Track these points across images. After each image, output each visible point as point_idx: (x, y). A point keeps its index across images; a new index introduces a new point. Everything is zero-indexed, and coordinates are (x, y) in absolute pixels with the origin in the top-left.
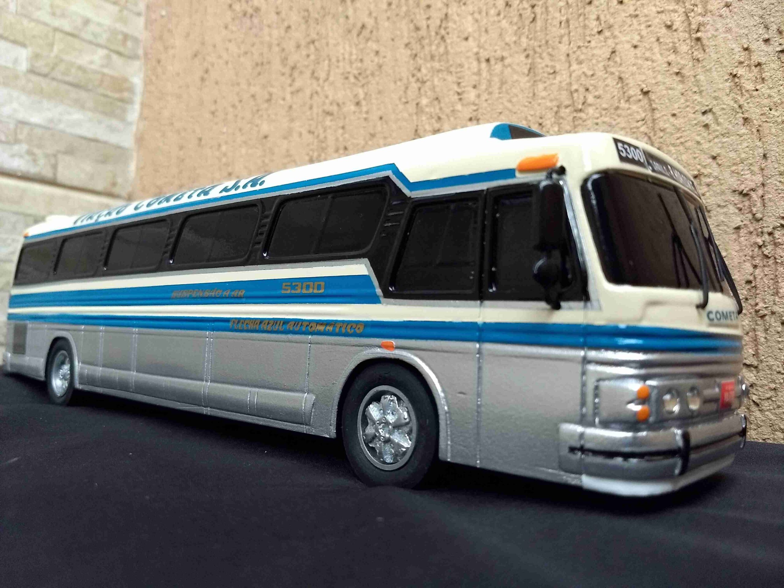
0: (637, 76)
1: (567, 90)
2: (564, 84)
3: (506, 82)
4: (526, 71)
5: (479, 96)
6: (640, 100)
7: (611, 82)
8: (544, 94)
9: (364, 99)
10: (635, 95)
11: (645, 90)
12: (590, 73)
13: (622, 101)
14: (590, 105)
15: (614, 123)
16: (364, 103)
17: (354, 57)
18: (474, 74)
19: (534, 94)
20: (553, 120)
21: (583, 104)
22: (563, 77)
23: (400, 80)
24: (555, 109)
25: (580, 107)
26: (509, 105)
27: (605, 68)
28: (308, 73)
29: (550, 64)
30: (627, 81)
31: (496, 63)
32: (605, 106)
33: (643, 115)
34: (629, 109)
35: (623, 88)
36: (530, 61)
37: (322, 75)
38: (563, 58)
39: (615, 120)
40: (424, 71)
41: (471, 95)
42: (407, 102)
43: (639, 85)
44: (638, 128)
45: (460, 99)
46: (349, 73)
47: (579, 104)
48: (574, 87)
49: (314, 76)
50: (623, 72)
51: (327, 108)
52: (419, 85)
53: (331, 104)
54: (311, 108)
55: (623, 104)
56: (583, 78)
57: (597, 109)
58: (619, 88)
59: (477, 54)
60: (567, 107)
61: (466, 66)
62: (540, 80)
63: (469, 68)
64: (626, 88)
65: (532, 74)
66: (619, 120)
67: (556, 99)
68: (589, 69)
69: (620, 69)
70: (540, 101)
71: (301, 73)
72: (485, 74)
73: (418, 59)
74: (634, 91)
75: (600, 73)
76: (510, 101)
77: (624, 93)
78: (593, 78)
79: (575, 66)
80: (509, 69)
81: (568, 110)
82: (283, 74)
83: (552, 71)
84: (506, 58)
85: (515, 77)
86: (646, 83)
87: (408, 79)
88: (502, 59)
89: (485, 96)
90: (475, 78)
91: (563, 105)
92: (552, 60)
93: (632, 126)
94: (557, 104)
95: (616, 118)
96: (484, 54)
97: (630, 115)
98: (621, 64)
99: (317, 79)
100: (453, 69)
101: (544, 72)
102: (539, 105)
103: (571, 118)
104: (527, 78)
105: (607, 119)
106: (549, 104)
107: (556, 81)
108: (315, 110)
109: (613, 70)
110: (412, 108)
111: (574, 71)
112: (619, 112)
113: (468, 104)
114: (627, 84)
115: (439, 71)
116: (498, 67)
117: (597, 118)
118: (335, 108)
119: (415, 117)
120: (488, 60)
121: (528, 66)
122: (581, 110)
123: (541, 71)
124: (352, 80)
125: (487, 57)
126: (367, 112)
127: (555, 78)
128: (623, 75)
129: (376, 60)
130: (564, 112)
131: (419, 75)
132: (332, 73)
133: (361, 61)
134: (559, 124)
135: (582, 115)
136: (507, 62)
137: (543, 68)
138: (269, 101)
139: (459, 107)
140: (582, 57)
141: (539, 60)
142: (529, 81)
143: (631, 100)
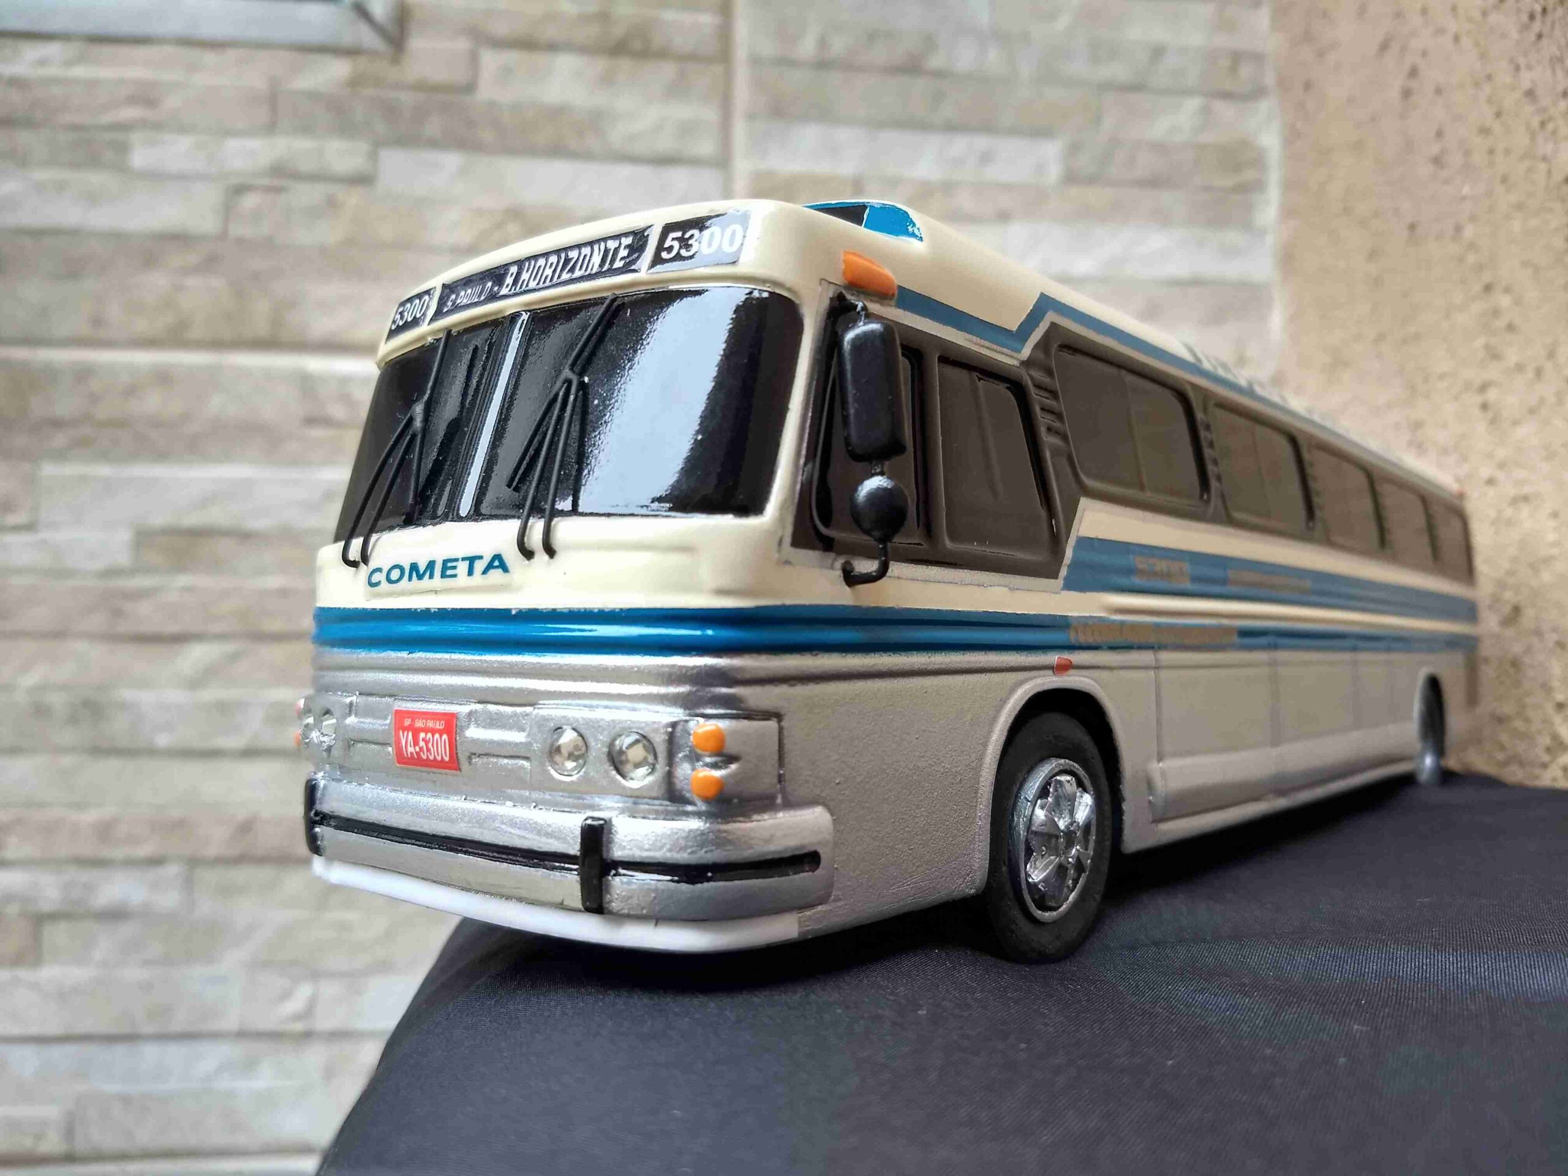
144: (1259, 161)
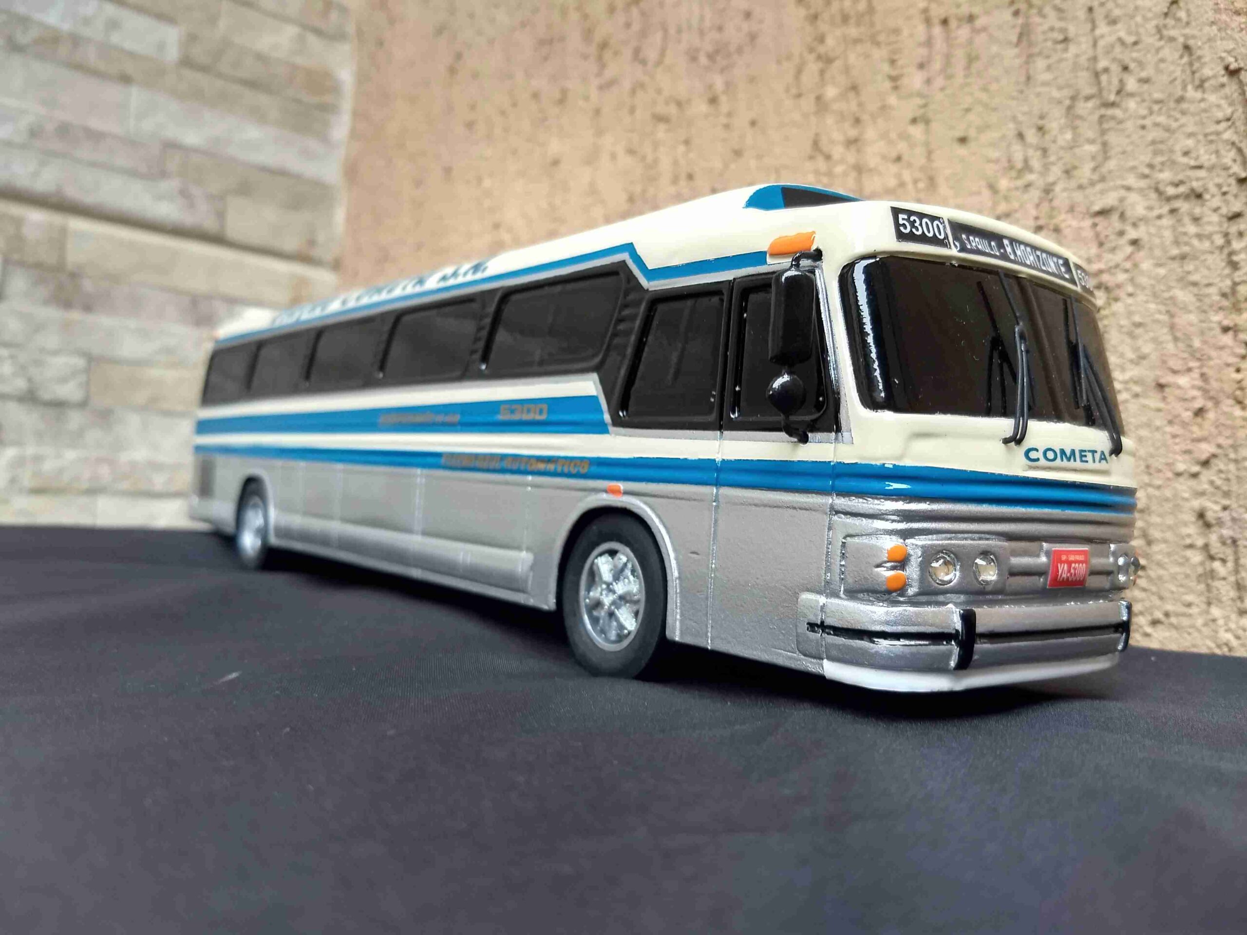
0: (1219, 42)
1: (1088, 69)
2: (1083, 60)
3: (977, 58)
4: (1014, 39)
5: (928, 81)
6: (1223, 86)
7: (1170, 53)
8: (1047, 76)
9: (724, 92)
10: (1215, 76)
11: (1233, 66)
12: (1130, 39)
13: (1190, 87)
14: (1131, 95)
15: (1174, 125)
16: (723, 99)
17: (707, 23)
18: (920, 45)
19: (1029, 78)
20: (1063, 121)
21: (1119, 92)
22: (1081, 48)
23: (789, 58)
24: (1067, 102)
25: (1112, 97)
26: (984, 97)
27: (1159, 30)
28: (628, 53)
29: (1058, 24)
30: (1199, 53)
31: (959, 27)
32: (1157, 96)
33: (1229, 111)
34: (1203, 100)
35: (1191, 64)
36: (1020, 21)
37: (652, 55)
38: (1082, 14)
39: (1176, 120)
40: (830, 41)
41: (915, 80)
42: (799, 96)
43: (1222, 59)
44: (1218, 134)
45: (896, 88)
46: (697, 50)
47: (1110, 91)
48: (1102, 64)
49: (638, 56)
50: (1194, 37)
51: (661, 109)
52: (820, 65)
53: (667, 103)
54: (632, 110)
55: (1191, 93)
56: (1118, 49)
57: (1143, 101)
58: (1185, 64)
59: (925, 11)
60: (1088, 98)
61: (906, 32)
62: (1040, 54)
63: (911, 35)
64: (1196, 65)
65: (1024, 43)
66: (1183, 120)
67: (1069, 86)
68: (1130, 33)
69: (1187, 31)
70: (1039, 89)
71: (616, 53)
72: (939, 44)
73: (819, 23)
74: (1212, 70)
75: (1151, 40)
76: (985, 89)
77: (1193, 73)
78: (1137, 47)
79: (1102, 29)
80: (983, 36)
81: (1090, 104)
82: (585, 57)
83: (1061, 37)
84: (977, 17)
85: (995, 49)
86: (1233, 54)
87: (801, 56)
88: (971, 18)
89: (939, 82)
90: (923, 51)
91: (1080, 96)
92: (1061, 19)
93: (1208, 131)
94: (1071, 94)
95: (1178, 116)
96: (937, 12)
97: (1205, 111)
98: (1188, 24)
99: (644, 62)
100: (882, 38)
101: (1046, 40)
102: (1038, 95)
103: (1095, 117)
104: (1016, 51)
105: (1162, 119)
106: (1056, 94)
107: (1069, 55)
108: (638, 113)
109: (1173, 33)
110: (808, 104)
111: (1102, 36)
112: (1184, 106)
113: (910, 96)
114: (1199, 58)
115: (857, 41)
116: (963, 33)
117: (1144, 117)
118: (673, 110)
119: (813, 119)
120: (945, 22)
121: (1018, 30)
122: (1113, 105)
123: (1041, 38)
124: (703, 60)
125: (943, 17)
126: (729, 115)
127: (1066, 50)
128: (1191, 42)
129: (745, 26)
130: (1084, 108)
131: (822, 49)
132: (669, 52)
133: (720, 29)
134: (1074, 128)
135: (1117, 112)
136: (979, 23)
137: (1044, 33)
138: (562, 101)
139: (892, 100)
140: (1117, 12)
141: (1037, 19)
142: (1018, 56)
143: (1207, 85)
144: (335, 89)
